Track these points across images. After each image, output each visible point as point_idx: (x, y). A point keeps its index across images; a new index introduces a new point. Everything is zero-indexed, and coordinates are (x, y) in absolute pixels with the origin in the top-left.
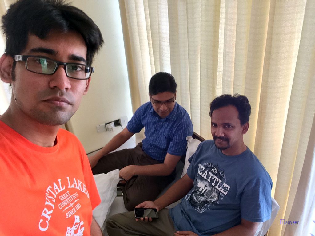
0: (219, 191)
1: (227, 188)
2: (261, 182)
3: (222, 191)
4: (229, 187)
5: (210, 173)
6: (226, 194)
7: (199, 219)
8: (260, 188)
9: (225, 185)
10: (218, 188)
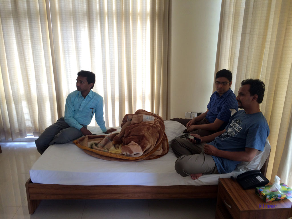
0: (236, 130)
1: (241, 129)
2: (259, 126)
3: (237, 130)
4: (241, 128)
5: (235, 123)
6: (239, 132)
7: (221, 143)
8: (258, 129)
9: (240, 127)
10: (236, 129)
